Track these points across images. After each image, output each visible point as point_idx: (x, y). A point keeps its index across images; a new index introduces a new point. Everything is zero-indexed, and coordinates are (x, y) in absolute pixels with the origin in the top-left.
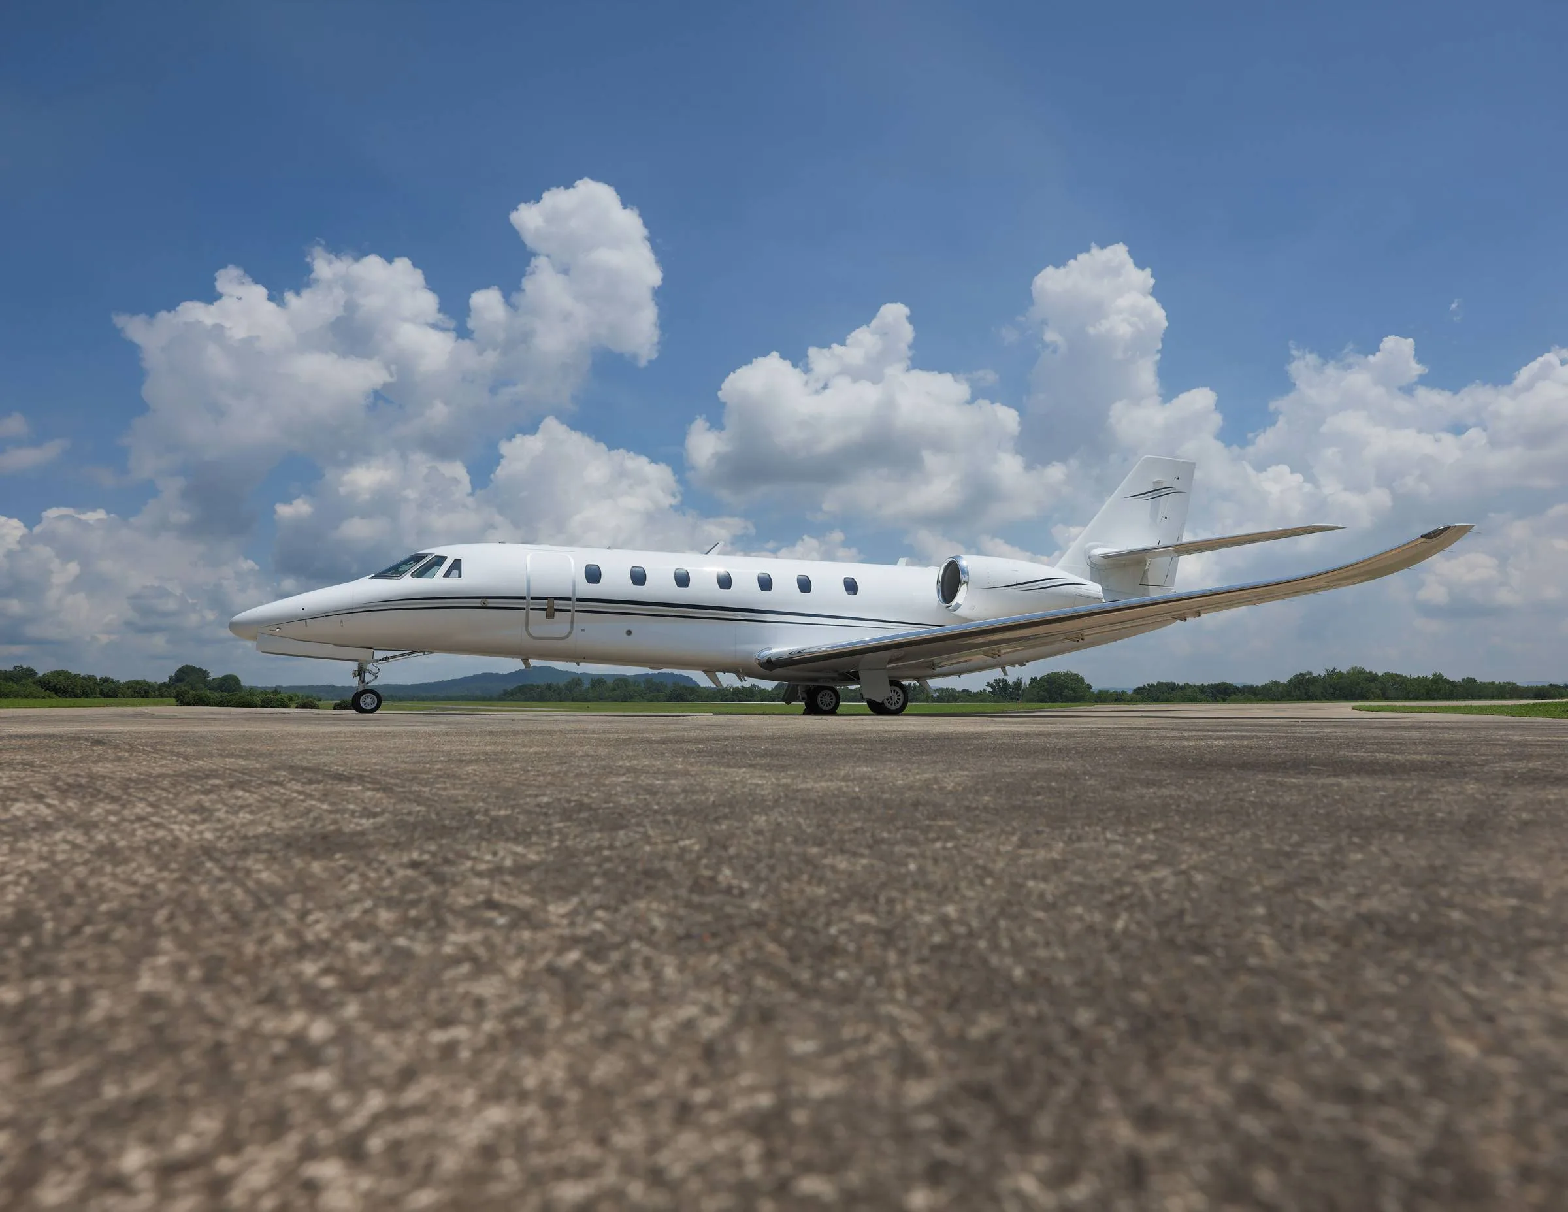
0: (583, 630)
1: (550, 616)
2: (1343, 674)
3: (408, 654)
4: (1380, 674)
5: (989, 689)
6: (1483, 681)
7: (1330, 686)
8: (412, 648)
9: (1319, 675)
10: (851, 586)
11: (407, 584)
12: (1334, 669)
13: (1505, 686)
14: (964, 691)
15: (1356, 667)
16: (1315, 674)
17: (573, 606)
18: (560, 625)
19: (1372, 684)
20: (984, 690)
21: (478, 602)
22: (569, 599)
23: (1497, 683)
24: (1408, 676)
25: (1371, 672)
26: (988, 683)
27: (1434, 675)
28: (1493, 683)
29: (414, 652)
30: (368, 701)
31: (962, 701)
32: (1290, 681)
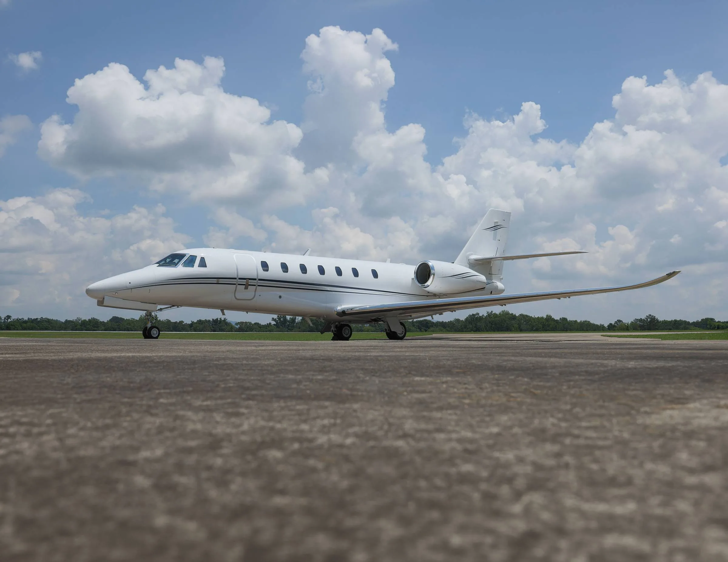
0: (260, 295)
1: (246, 288)
2: (497, 315)
3: (171, 307)
4: (517, 315)
5: (273, 323)
6: (571, 320)
7: (490, 322)
8: (174, 304)
9: (483, 315)
10: (375, 274)
11: (180, 270)
12: (492, 312)
13: (584, 323)
14: (255, 324)
15: (504, 311)
16: (481, 315)
17: (257, 282)
18: (249, 293)
19: (513, 322)
20: (270, 323)
21: (215, 281)
22: (255, 279)
23: (579, 321)
24: (533, 317)
25: (512, 314)
26: (273, 318)
27: (547, 316)
28: (576, 321)
29: (173, 306)
30: (154, 332)
31: (256, 331)
32: (466, 319)
